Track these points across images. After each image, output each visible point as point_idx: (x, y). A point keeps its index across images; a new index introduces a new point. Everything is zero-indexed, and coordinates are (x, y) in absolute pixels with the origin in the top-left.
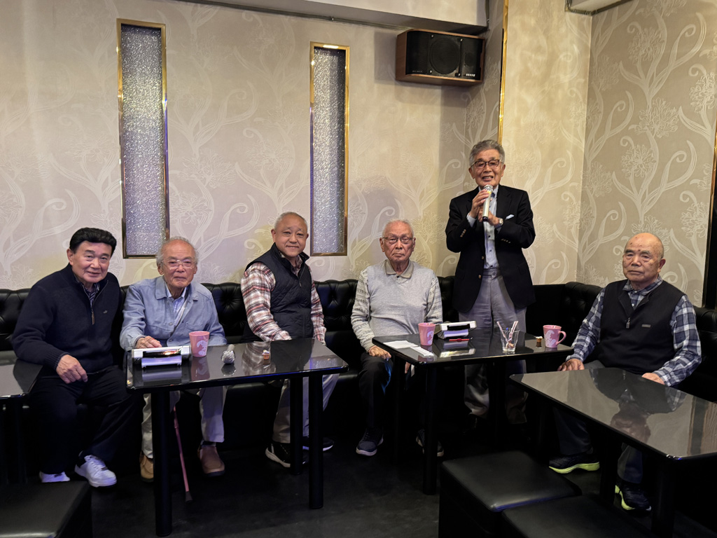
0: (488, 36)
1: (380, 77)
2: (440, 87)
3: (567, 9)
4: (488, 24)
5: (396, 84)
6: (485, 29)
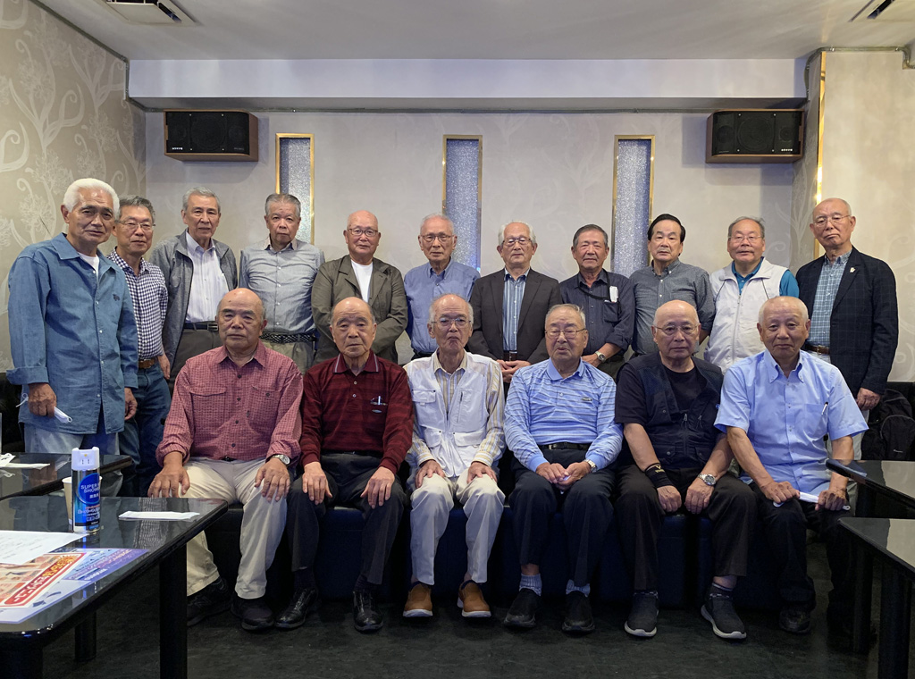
0: (809, 107)
1: (689, 161)
2: (759, 165)
3: (905, 66)
4: (807, 94)
5: (706, 167)
6: (805, 101)
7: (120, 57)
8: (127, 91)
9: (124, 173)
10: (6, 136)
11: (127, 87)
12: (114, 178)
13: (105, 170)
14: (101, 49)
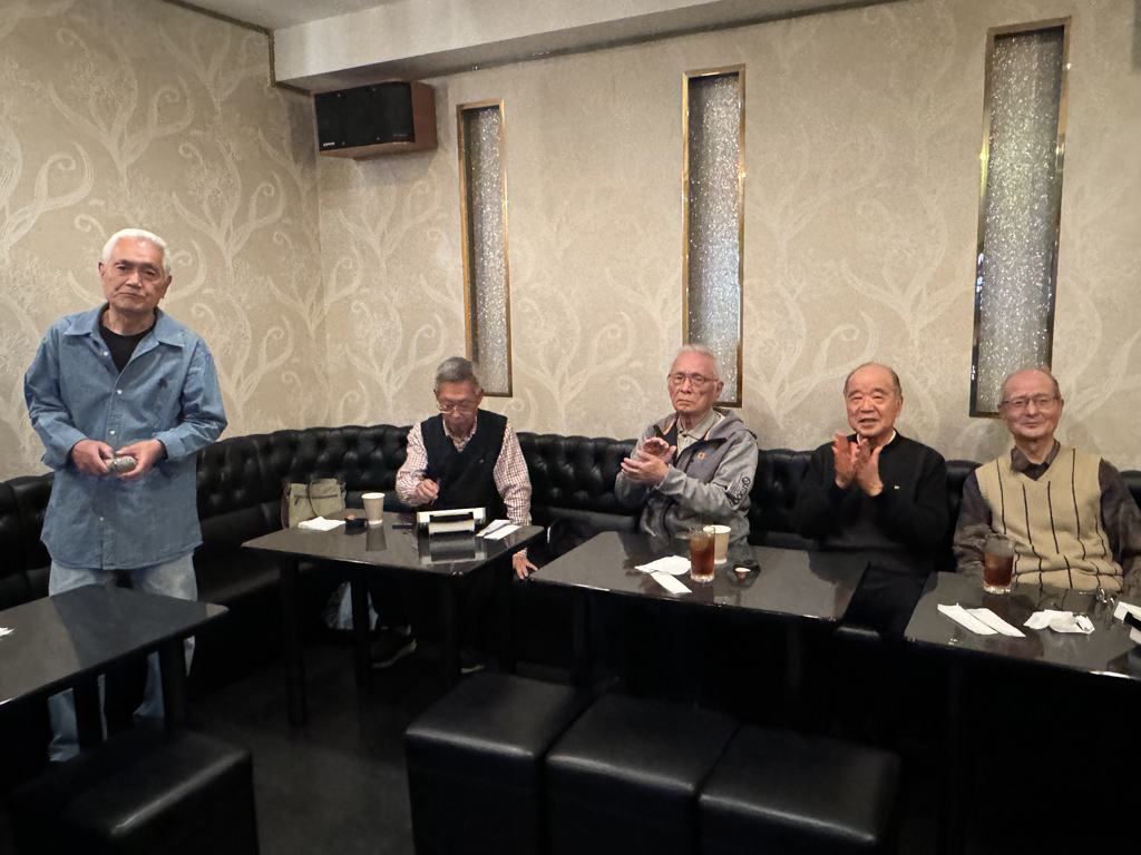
7: (258, 28)
8: (273, 75)
9: (274, 183)
10: (51, 160)
11: (272, 68)
12: (256, 194)
13: (240, 186)
14: (222, 23)
